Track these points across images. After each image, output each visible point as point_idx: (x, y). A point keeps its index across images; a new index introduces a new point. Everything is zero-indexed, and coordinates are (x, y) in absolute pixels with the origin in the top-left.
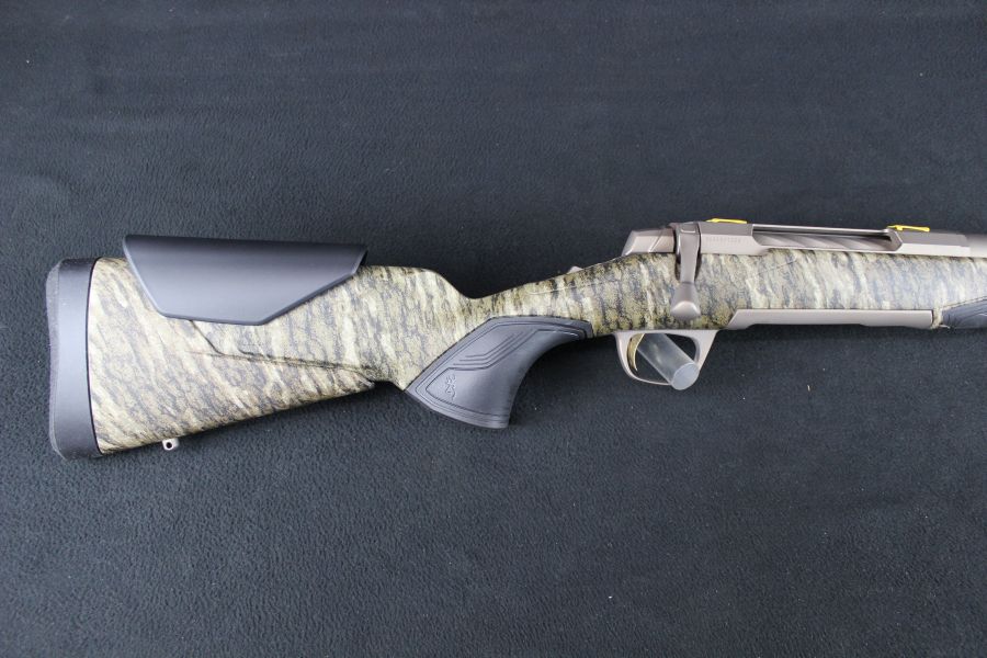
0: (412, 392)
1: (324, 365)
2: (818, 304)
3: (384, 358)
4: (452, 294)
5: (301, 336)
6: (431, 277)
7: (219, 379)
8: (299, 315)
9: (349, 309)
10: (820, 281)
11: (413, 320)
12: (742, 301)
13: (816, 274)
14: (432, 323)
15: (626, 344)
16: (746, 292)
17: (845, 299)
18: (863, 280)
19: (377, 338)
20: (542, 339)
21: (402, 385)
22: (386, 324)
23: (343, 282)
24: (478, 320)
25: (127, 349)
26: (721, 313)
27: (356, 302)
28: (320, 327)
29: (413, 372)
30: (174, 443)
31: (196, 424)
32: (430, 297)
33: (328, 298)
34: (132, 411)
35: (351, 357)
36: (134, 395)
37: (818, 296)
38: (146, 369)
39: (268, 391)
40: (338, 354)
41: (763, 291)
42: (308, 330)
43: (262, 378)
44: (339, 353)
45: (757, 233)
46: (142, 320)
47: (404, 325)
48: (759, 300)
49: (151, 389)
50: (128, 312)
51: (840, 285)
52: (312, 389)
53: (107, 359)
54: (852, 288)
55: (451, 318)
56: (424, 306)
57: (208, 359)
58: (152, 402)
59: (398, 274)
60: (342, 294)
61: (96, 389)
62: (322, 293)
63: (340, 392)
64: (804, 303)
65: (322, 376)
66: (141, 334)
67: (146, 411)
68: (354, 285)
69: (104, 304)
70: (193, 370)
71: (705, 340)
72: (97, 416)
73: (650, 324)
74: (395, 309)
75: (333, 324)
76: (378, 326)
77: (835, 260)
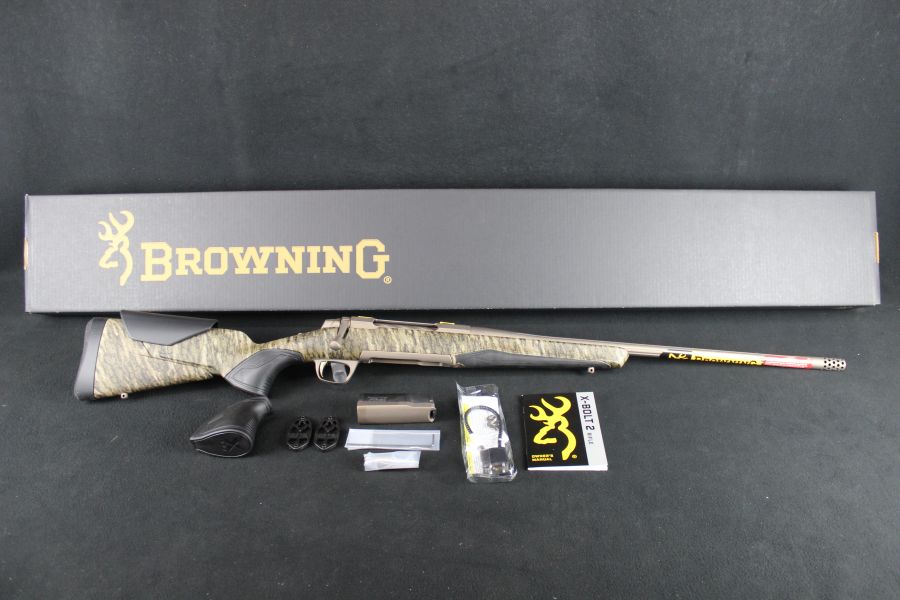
0: (227, 378)
1: (193, 364)
2: (398, 350)
3: (217, 363)
4: (249, 341)
5: (185, 351)
6: (241, 334)
7: (149, 366)
8: (185, 343)
9: (206, 342)
10: (399, 340)
11: (231, 349)
12: (365, 347)
13: (397, 337)
14: (239, 351)
15: (320, 365)
16: (366, 343)
17: (409, 348)
18: (418, 341)
19: (215, 355)
20: (282, 359)
21: (224, 375)
22: (220, 349)
23: (205, 332)
24: (257, 350)
25: (114, 351)
26: (356, 352)
27: (209, 340)
28: (193, 348)
29: (228, 370)
30: (126, 396)
31: (137, 386)
32: (240, 341)
33: (198, 337)
34: (111, 378)
35: (204, 362)
36: (114, 370)
37: (398, 346)
38: (120, 360)
39: (169, 373)
40: (199, 360)
41: (374, 343)
42: (188, 350)
43: (167, 367)
44: (200, 358)
45: (375, 322)
46: (122, 340)
47: (227, 351)
48: (372, 347)
49: (121, 368)
50: (118, 338)
51: (407, 342)
52: (187, 374)
53: (105, 355)
54: (412, 343)
55: (246, 349)
56: (237, 344)
57: (146, 358)
58: (120, 374)
59: (228, 332)
60: (204, 336)
61: (99, 367)
62: (196, 335)
63: (198, 377)
64: (392, 349)
65: (191, 368)
66: (121, 346)
67: (117, 377)
68: (210, 334)
69: (109, 333)
70: (139, 362)
71: (353, 365)
72: (97, 379)
73: (327, 356)
74: (225, 345)
75: (198, 348)
76: (217, 350)
77: (406, 332)
